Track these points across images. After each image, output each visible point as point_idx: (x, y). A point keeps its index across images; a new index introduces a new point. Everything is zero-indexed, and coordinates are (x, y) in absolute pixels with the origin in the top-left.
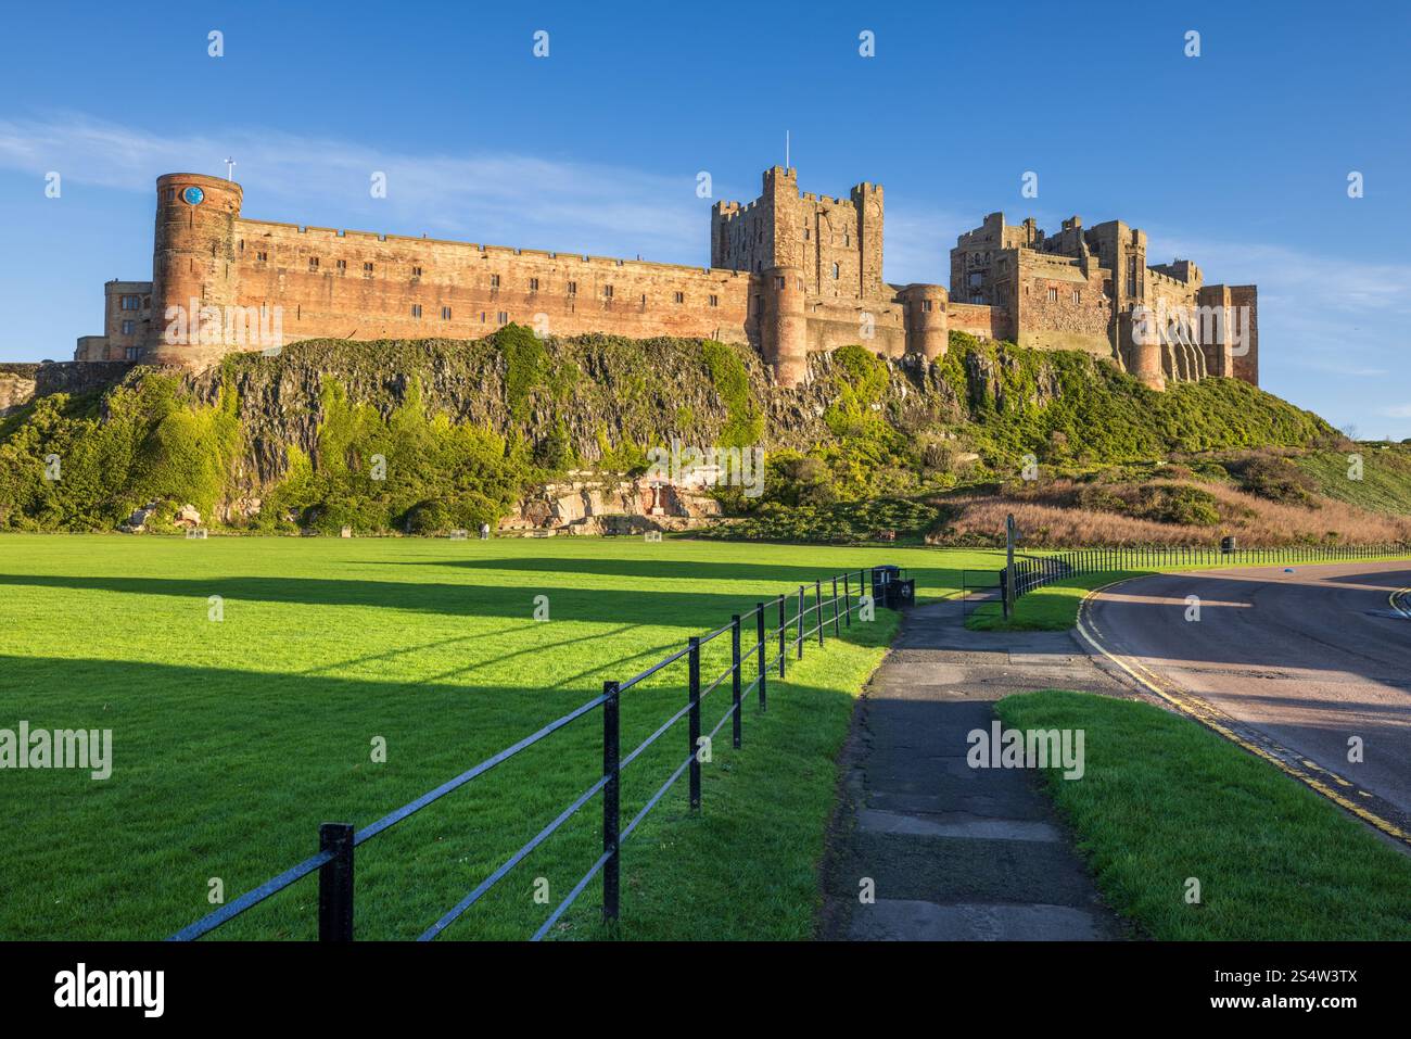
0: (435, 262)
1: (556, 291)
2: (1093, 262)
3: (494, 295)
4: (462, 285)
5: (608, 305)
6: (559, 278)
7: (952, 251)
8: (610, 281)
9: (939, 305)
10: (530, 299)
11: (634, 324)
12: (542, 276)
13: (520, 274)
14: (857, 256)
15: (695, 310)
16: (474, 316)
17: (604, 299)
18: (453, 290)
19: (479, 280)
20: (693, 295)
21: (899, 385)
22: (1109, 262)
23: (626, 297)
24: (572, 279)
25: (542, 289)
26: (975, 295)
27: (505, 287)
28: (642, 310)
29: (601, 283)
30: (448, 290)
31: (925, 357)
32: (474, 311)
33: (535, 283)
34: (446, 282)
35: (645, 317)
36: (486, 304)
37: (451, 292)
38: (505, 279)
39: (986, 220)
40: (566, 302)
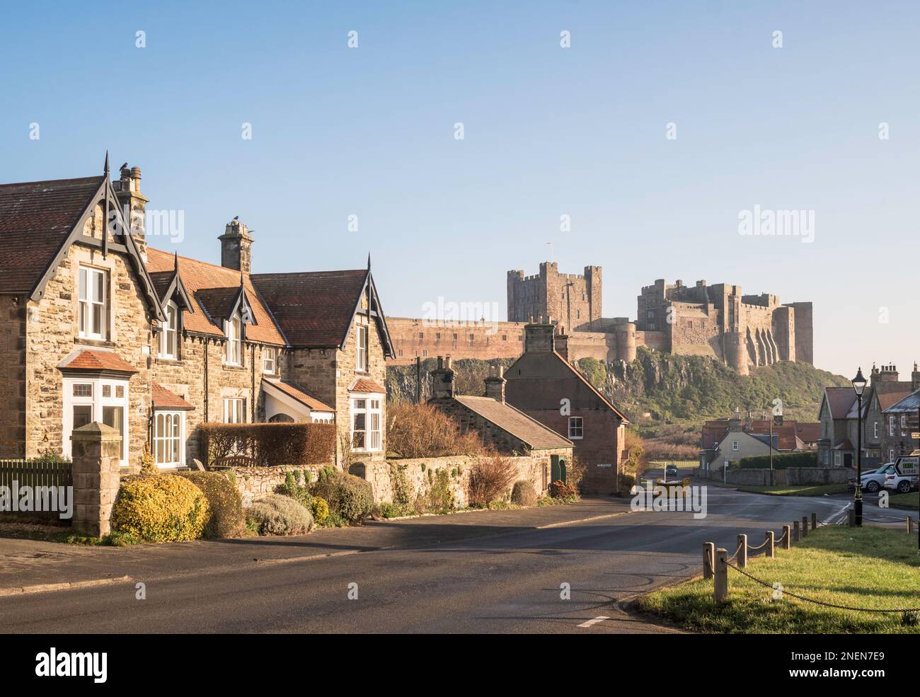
0: (395, 328)
1: (448, 339)
2: (711, 306)
3: (421, 342)
4: (407, 339)
5: (472, 344)
6: (449, 332)
7: (638, 297)
8: (472, 332)
9: (631, 334)
10: (436, 343)
11: (484, 353)
12: (441, 332)
13: (433, 332)
14: (588, 305)
15: (512, 343)
16: (412, 353)
17: (470, 341)
18: (403, 341)
19: (414, 336)
20: (511, 336)
21: (611, 377)
22: (719, 306)
23: (479, 339)
24: (455, 332)
25: (442, 338)
26: (650, 323)
27: (425, 338)
28: (487, 346)
29: (468, 333)
30: (401, 342)
31: (624, 362)
32: (413, 350)
33: (438, 335)
34: (400, 338)
35: (489, 349)
36: (418, 347)
37: (402, 343)
38: (425, 335)
39: (656, 282)
40: (453, 343)
